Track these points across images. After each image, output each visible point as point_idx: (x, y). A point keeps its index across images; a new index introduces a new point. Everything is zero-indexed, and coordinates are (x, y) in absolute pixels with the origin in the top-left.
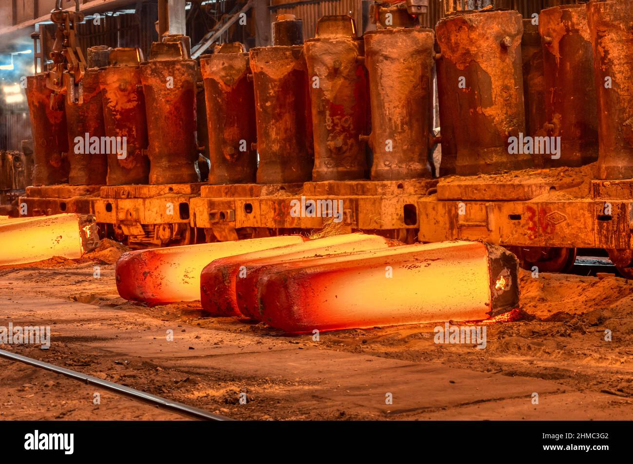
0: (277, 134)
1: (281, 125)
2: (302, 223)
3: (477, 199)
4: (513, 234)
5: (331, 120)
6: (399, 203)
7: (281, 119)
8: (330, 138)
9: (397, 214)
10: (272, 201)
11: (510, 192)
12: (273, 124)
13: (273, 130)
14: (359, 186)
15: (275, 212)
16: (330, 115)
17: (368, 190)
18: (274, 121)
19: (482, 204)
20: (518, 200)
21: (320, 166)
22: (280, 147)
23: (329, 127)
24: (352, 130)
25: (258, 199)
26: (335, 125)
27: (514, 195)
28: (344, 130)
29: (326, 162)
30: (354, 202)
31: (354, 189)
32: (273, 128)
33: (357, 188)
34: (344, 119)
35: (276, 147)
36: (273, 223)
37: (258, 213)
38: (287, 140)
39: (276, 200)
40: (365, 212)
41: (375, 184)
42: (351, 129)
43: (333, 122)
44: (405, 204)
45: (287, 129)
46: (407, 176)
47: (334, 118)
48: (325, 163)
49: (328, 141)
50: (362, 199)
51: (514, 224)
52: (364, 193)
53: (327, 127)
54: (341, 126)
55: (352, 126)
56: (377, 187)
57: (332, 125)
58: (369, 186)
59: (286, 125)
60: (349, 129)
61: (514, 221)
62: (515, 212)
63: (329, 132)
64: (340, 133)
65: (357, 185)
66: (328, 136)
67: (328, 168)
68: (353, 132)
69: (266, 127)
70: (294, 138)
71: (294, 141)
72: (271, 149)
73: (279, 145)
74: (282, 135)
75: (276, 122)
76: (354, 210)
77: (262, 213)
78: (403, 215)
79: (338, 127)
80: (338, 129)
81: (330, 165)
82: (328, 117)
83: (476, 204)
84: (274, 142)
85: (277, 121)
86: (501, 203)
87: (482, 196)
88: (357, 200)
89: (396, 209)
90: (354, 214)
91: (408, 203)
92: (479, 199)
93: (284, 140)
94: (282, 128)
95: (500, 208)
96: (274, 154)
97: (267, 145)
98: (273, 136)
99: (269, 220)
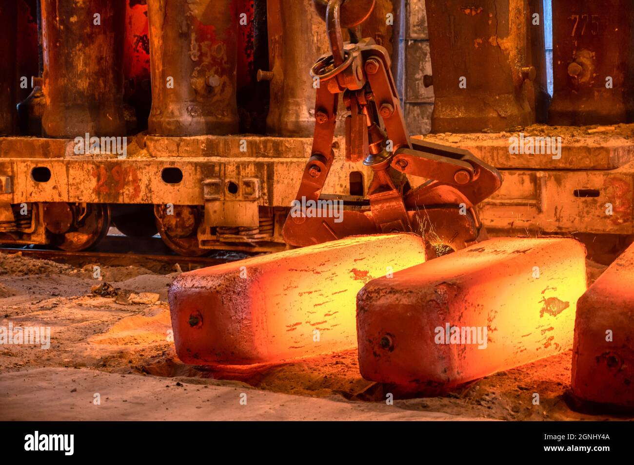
0: (86, 64)
1: (93, 51)
2: (154, 197)
3: (514, 166)
4: (581, 217)
5: (197, 48)
6: (344, 170)
7: (93, 42)
8: (195, 73)
9: (341, 186)
10: (93, 163)
11: (580, 157)
12: (80, 50)
13: (79, 58)
14: (270, 145)
15: (98, 181)
16: (196, 40)
17: (288, 150)
18: (81, 45)
19: (523, 174)
20: (594, 169)
21: (181, 115)
22: (89, 83)
23: (195, 57)
24: (226, 63)
25: (63, 162)
26: (202, 55)
27: (587, 162)
28: (214, 62)
29: (190, 108)
30: (266, 167)
31: (259, 148)
32: (80, 56)
33: (265, 147)
34: (216, 47)
35: (83, 84)
36: (94, 196)
37: (63, 180)
38: (101, 74)
39: (101, 162)
40: (286, 182)
41: (301, 141)
42: (223, 61)
43: (200, 50)
44: (352, 170)
45: (101, 58)
46: (340, 131)
47: (202, 44)
48: (187, 109)
49: (191, 77)
50: (282, 163)
51: (585, 202)
52: (278, 154)
53: (192, 57)
54: (211, 55)
55: (225, 59)
56: (305, 146)
57: (199, 53)
58: (290, 143)
59: (100, 52)
60: (221, 61)
61: (583, 199)
62: (588, 186)
63: (195, 64)
64: (209, 67)
65: (265, 142)
66: (193, 70)
67: (193, 116)
68: (226, 66)
69: (69, 54)
70: (111, 72)
71: (111, 76)
72: (76, 87)
73: (88, 81)
74: (93, 67)
75: (84, 47)
76: (265, 179)
77: (71, 181)
78: (348, 186)
79: (207, 57)
80: (207, 60)
81: (195, 112)
82: (193, 42)
83: (511, 174)
84: (80, 76)
85: (86, 45)
86: (561, 173)
87: (525, 163)
88: (270, 166)
89: (340, 178)
90: (265, 185)
91: (355, 170)
92: (521, 166)
93: (96, 73)
94: (93, 57)
95: (558, 181)
96: (81, 94)
97: (70, 79)
98: (80, 66)
99: (85, 192)
